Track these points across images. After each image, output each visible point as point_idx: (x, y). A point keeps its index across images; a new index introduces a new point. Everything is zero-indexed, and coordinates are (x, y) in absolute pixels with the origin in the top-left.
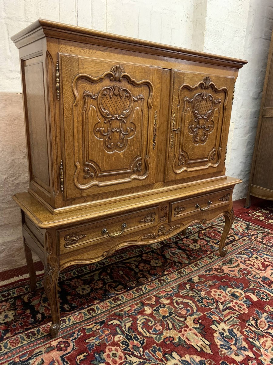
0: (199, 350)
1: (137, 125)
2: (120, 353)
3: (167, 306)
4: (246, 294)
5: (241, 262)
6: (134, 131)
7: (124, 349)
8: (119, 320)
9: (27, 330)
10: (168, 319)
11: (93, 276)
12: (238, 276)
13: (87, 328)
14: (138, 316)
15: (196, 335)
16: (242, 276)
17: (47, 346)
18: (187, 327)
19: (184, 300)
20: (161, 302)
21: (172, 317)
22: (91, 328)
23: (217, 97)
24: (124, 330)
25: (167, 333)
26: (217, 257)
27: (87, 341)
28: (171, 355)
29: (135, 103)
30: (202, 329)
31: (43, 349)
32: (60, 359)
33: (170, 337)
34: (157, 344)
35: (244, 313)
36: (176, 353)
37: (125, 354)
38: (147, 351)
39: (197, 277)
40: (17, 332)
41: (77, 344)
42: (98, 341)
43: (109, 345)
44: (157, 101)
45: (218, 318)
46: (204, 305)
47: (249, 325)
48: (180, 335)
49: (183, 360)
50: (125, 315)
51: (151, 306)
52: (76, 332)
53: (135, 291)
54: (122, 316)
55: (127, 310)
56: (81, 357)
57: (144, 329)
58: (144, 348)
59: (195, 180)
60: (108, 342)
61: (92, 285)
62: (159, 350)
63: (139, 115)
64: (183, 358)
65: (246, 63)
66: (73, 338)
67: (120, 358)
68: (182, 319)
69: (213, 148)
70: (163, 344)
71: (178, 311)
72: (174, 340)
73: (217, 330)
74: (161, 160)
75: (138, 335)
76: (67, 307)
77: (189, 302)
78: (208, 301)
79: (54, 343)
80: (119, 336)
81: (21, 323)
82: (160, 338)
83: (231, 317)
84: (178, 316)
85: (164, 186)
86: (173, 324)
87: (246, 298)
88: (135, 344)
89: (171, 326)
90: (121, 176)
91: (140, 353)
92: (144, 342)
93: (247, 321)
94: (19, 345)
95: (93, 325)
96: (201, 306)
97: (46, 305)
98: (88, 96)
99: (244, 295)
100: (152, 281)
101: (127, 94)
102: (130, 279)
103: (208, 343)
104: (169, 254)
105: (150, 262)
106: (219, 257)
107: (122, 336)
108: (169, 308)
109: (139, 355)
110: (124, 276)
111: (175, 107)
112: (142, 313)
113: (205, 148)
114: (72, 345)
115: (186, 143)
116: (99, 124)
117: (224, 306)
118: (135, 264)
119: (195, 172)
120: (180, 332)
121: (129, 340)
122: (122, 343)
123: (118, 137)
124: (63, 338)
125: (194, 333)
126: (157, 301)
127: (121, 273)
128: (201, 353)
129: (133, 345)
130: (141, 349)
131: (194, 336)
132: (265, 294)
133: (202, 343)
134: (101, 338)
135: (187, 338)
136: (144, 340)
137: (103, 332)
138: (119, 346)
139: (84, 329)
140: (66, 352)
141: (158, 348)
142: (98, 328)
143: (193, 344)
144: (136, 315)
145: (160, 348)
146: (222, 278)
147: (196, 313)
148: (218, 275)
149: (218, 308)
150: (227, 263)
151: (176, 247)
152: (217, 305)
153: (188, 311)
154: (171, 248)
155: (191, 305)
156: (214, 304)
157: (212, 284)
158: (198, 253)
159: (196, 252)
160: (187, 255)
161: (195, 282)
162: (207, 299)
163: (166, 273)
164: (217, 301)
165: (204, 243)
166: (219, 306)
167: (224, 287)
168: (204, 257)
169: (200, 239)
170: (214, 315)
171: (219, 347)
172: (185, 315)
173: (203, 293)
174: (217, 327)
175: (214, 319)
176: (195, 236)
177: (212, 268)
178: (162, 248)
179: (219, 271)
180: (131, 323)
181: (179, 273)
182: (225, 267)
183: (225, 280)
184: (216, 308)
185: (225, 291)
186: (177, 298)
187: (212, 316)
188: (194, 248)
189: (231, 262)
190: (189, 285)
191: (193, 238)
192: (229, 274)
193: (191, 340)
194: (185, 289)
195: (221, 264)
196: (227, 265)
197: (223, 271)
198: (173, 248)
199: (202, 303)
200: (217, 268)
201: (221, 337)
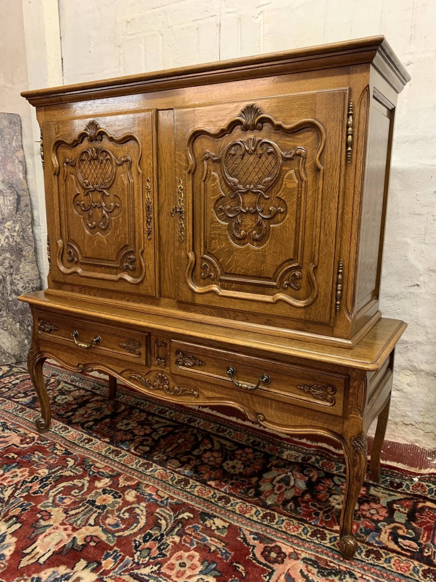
0: (28, 551)
1: (123, 199)
3: (119, 500)
6: (120, 208)
7: (24, 481)
8: (74, 464)
11: (159, 423)
13: (58, 446)
14: (87, 478)
15: (59, 543)
17: (28, 432)
18: (75, 530)
19: (144, 517)
20: (127, 492)
21: (95, 510)
22: (56, 449)
23: (290, 143)
24: (59, 472)
25: (58, 511)
26: (329, 545)
27: (36, 452)
28: (16, 523)
29: (119, 168)
30: (72, 549)
31: (23, 432)
32: (9, 444)
33: (51, 516)
34: (36, 506)
36: (20, 527)
37: (18, 483)
38: (22, 500)
40: (44, 411)
41: (31, 448)
42: (36, 460)
43: (31, 469)
44: (148, 162)
45: (109, 568)
46: (140, 545)
48: (56, 524)
49: (5, 536)
50: (87, 466)
51: (114, 484)
53: (141, 463)
54: (82, 465)
55: (97, 465)
56: (12, 455)
57: (62, 489)
58: (27, 496)
59: (247, 320)
60: (36, 466)
61: (139, 427)
62: (23, 510)
63: (124, 184)
64: (8, 537)
66: (40, 442)
67: (10, 482)
68: (91, 521)
69: (290, 260)
70: (34, 512)
71: (112, 514)
72: (45, 520)
73: (76, 568)
74: (169, 261)
75: (51, 486)
76: (89, 425)
77: (139, 523)
78: (154, 549)
79: (32, 435)
80: (47, 471)
82: (47, 507)
84: (97, 517)
85: (180, 308)
86: (77, 514)
88: (33, 487)
89: (73, 512)
90: (108, 270)
92: (38, 493)
94: (28, 418)
95: (62, 449)
96: (135, 541)
97: (89, 412)
98: (67, 163)
100: (178, 472)
101: (108, 157)
103: (42, 561)
104: (280, 475)
105: (232, 460)
106: (338, 549)
107: (47, 474)
108: (115, 504)
109: (16, 495)
111: (181, 171)
112: (95, 478)
113: (264, 256)
114: (31, 445)
115: (213, 239)
116: (78, 197)
117: (148, 576)
118: (212, 447)
119: (238, 301)
120: (63, 524)
121: (42, 480)
122: (35, 477)
123: (100, 214)
124: (40, 437)
125: (62, 540)
126: (126, 488)
127: (181, 441)
128: (19, 555)
130: (25, 494)
131: (55, 542)
133: (42, 552)
134: (42, 460)
135: (50, 535)
136: (42, 493)
137: (52, 459)
138: (30, 476)
139: (54, 444)
140: (19, 445)
141: (28, 508)
142: (58, 454)
143: (38, 542)
144: (90, 475)
145: (27, 510)
146: (247, 564)
147: (114, 536)
148: (254, 555)
149: (138, 565)
150: (318, 567)
151: (310, 478)
152: (146, 565)
153: (117, 525)
154: (303, 473)
155: (133, 527)
156: (147, 559)
157: (213, 548)
158: (321, 512)
159: (320, 509)
160: (295, 499)
161: (207, 523)
162: (159, 548)
163: (209, 483)
164: (161, 564)
165: (373, 515)
166: (145, 567)
167: (215, 569)
168: (310, 524)
169: (385, 505)
170: (115, 562)
171: (35, 576)
172: (104, 524)
173: (177, 539)
174: (83, 569)
175: (103, 562)
176: (390, 495)
177: (273, 541)
178: (291, 463)
179: (273, 555)
180: (72, 474)
181: (220, 499)
182: (300, 565)
183: (241, 568)
184: (138, 563)
185: (201, 572)
186: (146, 507)
187: (110, 559)
188: (333, 504)
189: (329, 574)
190: (191, 516)
191: (380, 495)
192: (270, 574)
193: (47, 539)
194: (175, 513)
195: (308, 556)
196: (310, 567)
197: (275, 561)
198: (306, 475)
199: (145, 541)
200: (283, 550)
201: (58, 577)
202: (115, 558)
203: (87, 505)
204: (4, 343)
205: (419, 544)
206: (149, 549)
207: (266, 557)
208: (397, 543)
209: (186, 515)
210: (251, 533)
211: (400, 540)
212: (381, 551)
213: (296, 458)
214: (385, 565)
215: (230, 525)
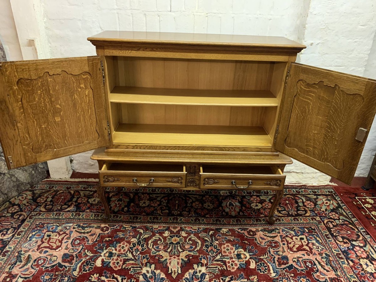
0: (170, 272)
2: (126, 248)
3: (181, 238)
4: (250, 260)
5: (281, 236)
7: (130, 248)
8: (144, 231)
9: (97, 212)
10: (172, 246)
11: (158, 197)
12: (263, 244)
13: (124, 226)
14: (157, 235)
15: (178, 263)
16: (266, 246)
17: (99, 225)
18: (178, 256)
19: (198, 240)
20: (181, 233)
21: (176, 245)
22: (126, 228)
24: (141, 237)
25: (162, 253)
26: (264, 223)
27: (118, 233)
28: (151, 265)
30: (185, 263)
31: (96, 226)
32: (98, 234)
33: (162, 256)
34: (150, 255)
35: (230, 270)
36: (155, 265)
37: (128, 250)
38: (141, 255)
39: (228, 230)
40: (93, 211)
41: (112, 232)
42: (123, 236)
43: (126, 241)
45: (206, 263)
46: (207, 250)
47: (222, 279)
48: (168, 258)
49: (153, 271)
50: (150, 230)
51: (172, 232)
52: (117, 226)
53: (172, 218)
54: (148, 230)
55: (155, 227)
56: (107, 239)
57: (152, 244)
58: (141, 253)
60: (127, 239)
61: (152, 202)
62: (147, 259)
64: (155, 271)
65: (305, 48)
66: (113, 228)
67: (124, 251)
68: (180, 250)
70: (153, 257)
71: (185, 244)
72: (161, 258)
73: (195, 268)
75: (146, 244)
76: (126, 210)
77: (198, 243)
78: (213, 249)
79: (103, 225)
80: (135, 239)
81: (98, 207)
82: (155, 253)
83: (217, 267)
84: (181, 248)
86: (171, 250)
87: (245, 263)
88: (139, 248)
89: (169, 250)
91: (136, 254)
92: (144, 250)
93: (224, 276)
94: (88, 218)
95: (128, 226)
96: (204, 249)
97: (117, 203)
99: (247, 259)
100: (191, 217)
102: (178, 209)
103: (180, 272)
104: (227, 203)
105: (205, 203)
106: (267, 223)
107: (137, 240)
108: (181, 240)
109: (135, 255)
110: (177, 205)
112: (161, 233)
114: (109, 230)
117: (221, 258)
118: (192, 200)
120: (171, 256)
121: (138, 244)
122: (133, 244)
124: (109, 225)
125: (178, 262)
126: (178, 232)
127: (177, 202)
128: (168, 275)
129: (137, 248)
130: (139, 253)
131: (176, 264)
132: (266, 268)
133: (176, 270)
134: (126, 235)
135: (170, 262)
136: (146, 249)
137: (129, 233)
138: (130, 244)
139: (122, 226)
140: (104, 233)
141: (148, 257)
142: (129, 229)
143: (170, 267)
144: (157, 233)
145: (149, 258)
146: (246, 239)
147: (195, 251)
148: (246, 236)
149: (214, 257)
150: (267, 231)
151: (238, 200)
152: (217, 255)
153: (191, 247)
154: (235, 199)
155: (198, 245)
156: (215, 253)
157: (232, 240)
158: (252, 212)
159: (251, 211)
160: (240, 210)
161: (221, 232)
162: (214, 248)
163: (206, 216)
164: (220, 253)
165: (268, 207)
166: (217, 256)
167: (239, 246)
168: (253, 218)
169: (268, 201)
170: (206, 260)
171: (184, 278)
172: (186, 249)
173: (217, 242)
174: (198, 267)
175: (202, 262)
176: (268, 197)
177: (248, 229)
178: (227, 196)
179: (251, 233)
180: (149, 236)
181: (217, 221)
182: (261, 233)
183: (246, 242)
184: (213, 256)
185: (236, 249)
186: (194, 236)
187: (203, 259)
188: (254, 207)
189: (271, 232)
190: (213, 232)
191: (264, 198)
192: (256, 240)
193: (172, 264)
194: (207, 233)
195: (261, 229)
196: (265, 232)
197: (254, 235)
198: (236, 200)
199: (208, 248)
200: (253, 230)
201: (192, 274)
202: (204, 258)
203: (171, 245)
204: (21, 178)
205: (287, 211)
206: (212, 250)
207: (250, 235)
208: (281, 213)
209: (211, 232)
210: (238, 229)
211: (281, 212)
212: (279, 218)
213: (226, 193)
214: (283, 222)
215: (229, 229)
